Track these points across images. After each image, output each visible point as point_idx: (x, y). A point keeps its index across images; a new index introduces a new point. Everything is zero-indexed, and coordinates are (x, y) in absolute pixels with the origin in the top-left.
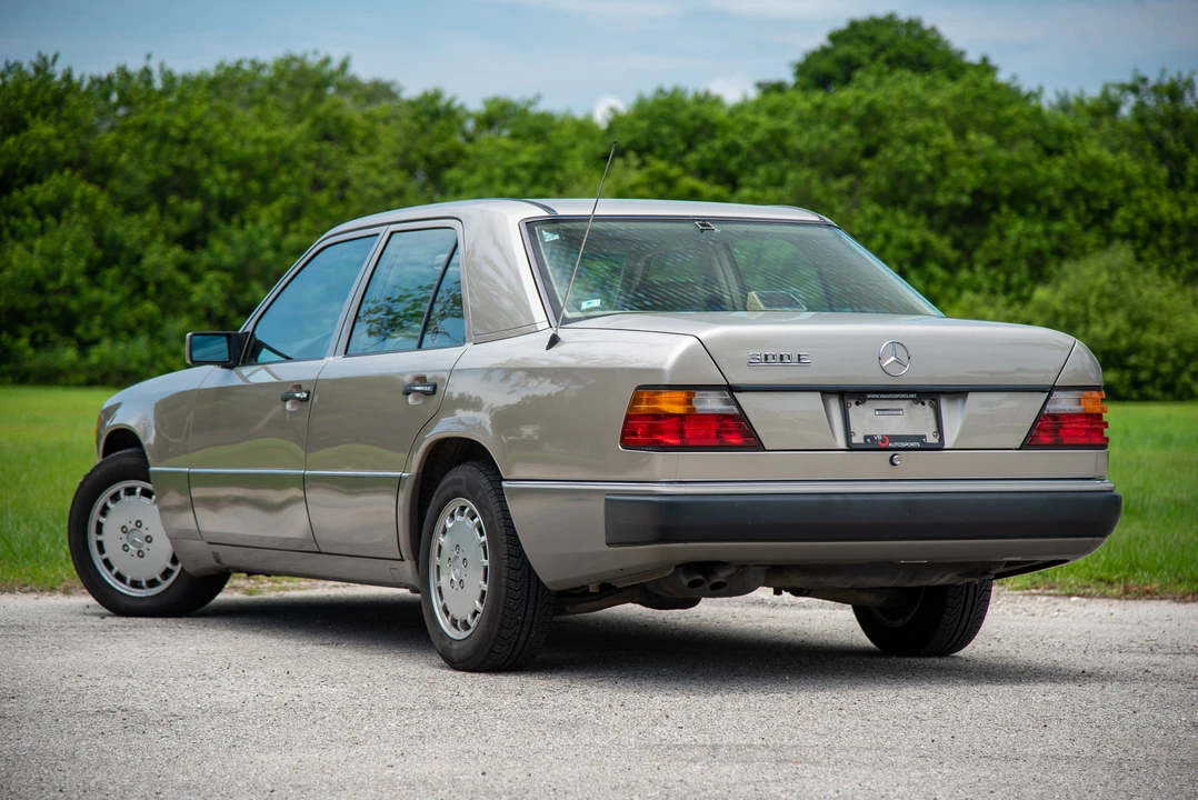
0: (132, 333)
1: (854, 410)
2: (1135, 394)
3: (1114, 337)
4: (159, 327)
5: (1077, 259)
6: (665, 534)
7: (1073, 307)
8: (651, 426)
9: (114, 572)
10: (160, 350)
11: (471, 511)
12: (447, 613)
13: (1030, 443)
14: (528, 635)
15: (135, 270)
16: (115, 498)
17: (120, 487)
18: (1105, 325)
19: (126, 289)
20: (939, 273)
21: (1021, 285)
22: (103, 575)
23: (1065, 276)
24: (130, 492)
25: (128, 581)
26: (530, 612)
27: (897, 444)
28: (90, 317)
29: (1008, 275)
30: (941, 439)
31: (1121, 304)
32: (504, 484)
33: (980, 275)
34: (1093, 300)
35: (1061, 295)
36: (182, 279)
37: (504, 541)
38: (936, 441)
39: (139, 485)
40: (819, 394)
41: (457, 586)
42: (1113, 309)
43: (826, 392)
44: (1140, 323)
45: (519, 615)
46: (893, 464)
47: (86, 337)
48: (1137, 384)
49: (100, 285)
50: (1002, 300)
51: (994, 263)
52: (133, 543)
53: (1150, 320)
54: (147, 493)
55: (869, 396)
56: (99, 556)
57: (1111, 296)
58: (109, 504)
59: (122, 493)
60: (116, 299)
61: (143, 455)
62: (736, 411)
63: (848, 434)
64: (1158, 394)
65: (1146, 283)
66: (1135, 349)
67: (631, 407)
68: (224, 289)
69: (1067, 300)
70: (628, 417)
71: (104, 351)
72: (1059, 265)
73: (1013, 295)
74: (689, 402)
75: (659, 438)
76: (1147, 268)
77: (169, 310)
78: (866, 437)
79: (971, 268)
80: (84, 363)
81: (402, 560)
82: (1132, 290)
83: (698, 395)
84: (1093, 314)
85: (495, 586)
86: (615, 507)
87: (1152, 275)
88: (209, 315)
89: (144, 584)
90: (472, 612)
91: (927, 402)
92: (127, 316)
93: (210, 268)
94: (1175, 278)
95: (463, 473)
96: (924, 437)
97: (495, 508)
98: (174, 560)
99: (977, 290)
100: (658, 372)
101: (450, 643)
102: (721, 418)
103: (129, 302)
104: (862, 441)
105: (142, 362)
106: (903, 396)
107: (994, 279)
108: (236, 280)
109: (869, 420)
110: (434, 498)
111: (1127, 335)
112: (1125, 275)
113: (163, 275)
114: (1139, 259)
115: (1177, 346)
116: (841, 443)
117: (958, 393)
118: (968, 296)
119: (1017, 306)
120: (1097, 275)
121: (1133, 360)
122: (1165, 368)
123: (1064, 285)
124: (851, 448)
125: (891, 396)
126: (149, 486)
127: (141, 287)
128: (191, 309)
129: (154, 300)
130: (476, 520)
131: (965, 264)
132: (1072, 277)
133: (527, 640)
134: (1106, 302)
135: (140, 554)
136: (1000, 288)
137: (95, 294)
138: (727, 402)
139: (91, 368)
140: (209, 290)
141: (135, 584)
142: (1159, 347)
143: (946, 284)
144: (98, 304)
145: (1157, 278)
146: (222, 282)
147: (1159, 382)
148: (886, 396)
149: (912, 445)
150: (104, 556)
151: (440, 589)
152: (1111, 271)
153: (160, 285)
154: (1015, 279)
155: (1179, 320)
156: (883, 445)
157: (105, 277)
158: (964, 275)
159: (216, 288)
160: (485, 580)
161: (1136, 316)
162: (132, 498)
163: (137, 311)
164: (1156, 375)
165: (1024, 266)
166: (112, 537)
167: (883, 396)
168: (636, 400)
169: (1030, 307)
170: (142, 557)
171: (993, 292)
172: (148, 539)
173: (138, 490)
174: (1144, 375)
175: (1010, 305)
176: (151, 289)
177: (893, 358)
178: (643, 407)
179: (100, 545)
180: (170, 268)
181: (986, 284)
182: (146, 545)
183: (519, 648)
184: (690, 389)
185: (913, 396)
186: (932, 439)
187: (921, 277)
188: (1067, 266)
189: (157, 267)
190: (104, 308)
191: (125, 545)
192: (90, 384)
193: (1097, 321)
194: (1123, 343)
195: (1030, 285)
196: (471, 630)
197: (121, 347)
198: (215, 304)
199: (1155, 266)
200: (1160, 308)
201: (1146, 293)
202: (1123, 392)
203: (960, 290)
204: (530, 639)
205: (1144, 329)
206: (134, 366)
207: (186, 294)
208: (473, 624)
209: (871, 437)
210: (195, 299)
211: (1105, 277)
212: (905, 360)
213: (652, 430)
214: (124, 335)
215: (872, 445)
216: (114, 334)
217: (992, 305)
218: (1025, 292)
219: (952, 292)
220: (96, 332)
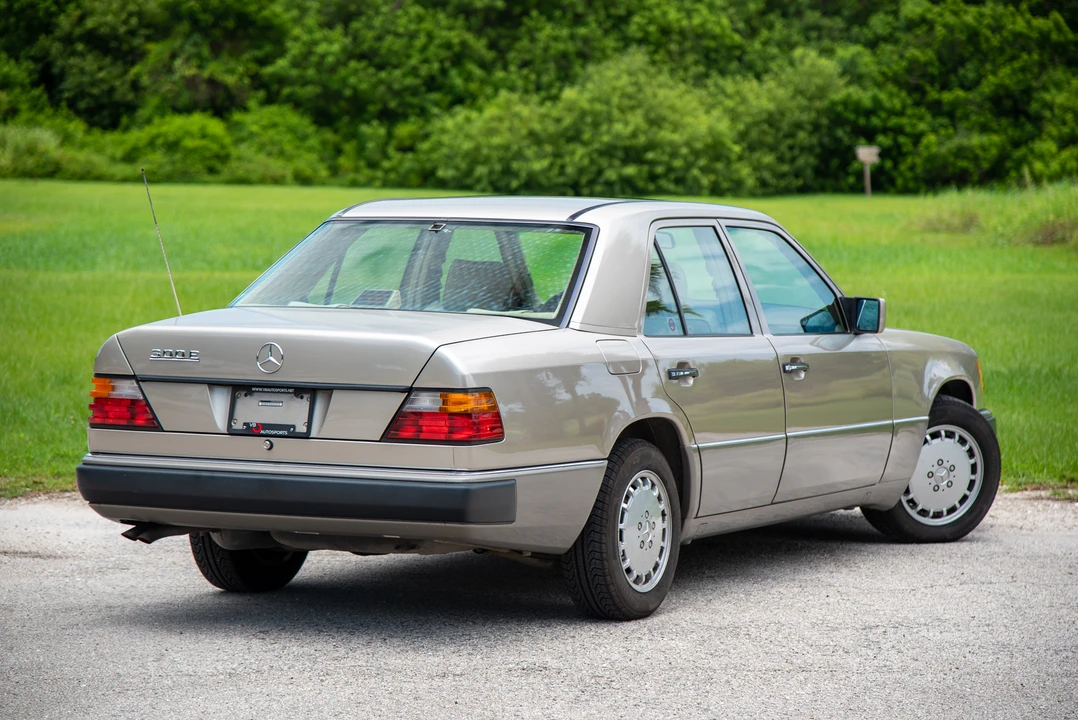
2: (651, 187)
3: (634, 135)
5: (599, 61)
7: (598, 107)
20: (478, 72)
21: (550, 86)
23: (588, 78)
29: (539, 75)
31: (639, 105)
33: (515, 75)
34: (615, 100)
35: (587, 95)
42: (632, 108)
44: (655, 122)
48: (653, 177)
50: (534, 98)
51: (525, 64)
53: (664, 119)
57: (630, 97)
64: (672, 187)
65: (660, 86)
66: (652, 146)
69: (592, 100)
72: (583, 67)
73: (543, 94)
76: (660, 72)
79: (505, 68)
82: (648, 91)
84: (616, 113)
87: (664, 78)
94: (684, 80)
99: (512, 89)
107: (527, 79)
111: (645, 132)
112: (642, 78)
114: (653, 63)
115: (688, 144)
118: (504, 94)
119: (548, 104)
120: (618, 78)
121: (650, 155)
122: (678, 163)
123: (590, 86)
131: (500, 64)
132: (596, 77)
134: (626, 102)
136: (532, 87)
142: (672, 144)
143: (483, 82)
145: (669, 80)
147: (672, 176)
152: (630, 74)
154: (545, 79)
155: (689, 120)
158: (499, 74)
161: (652, 115)
164: (670, 169)
165: (552, 66)
169: (560, 105)
171: (526, 91)
174: (660, 170)
175: (541, 103)
181: (520, 83)
187: (460, 75)
188: (591, 68)
193: (618, 121)
194: (642, 140)
195: (558, 84)
199: (666, 68)
200: (672, 108)
201: (661, 94)
202: (641, 184)
203: (496, 90)
205: (660, 127)
211: (625, 79)
217: (526, 103)
218: (554, 91)
219: (489, 90)
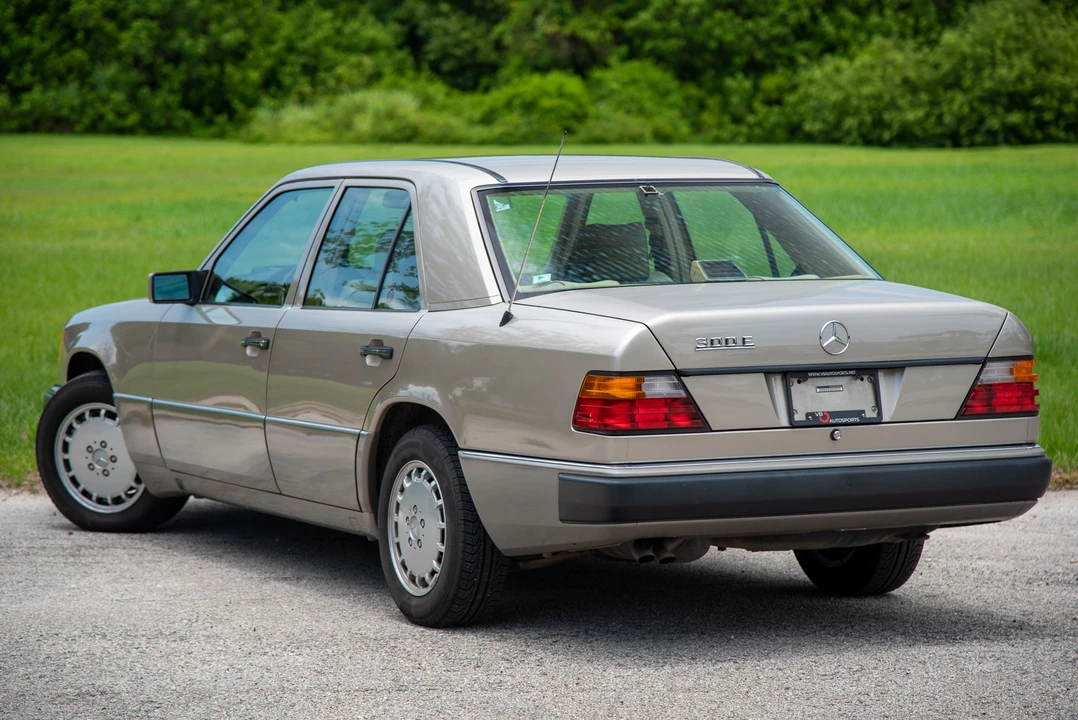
0: (62, 80)
1: (797, 389)
3: (1020, 79)
4: (89, 74)
6: (617, 515)
7: (980, 50)
8: (603, 410)
9: (81, 489)
10: (90, 97)
11: (428, 473)
12: (405, 568)
13: (963, 414)
14: (484, 596)
15: (63, 17)
16: (80, 419)
17: (85, 408)
18: (1011, 67)
19: (54, 37)
20: (851, 17)
21: (930, 29)
22: (70, 491)
23: (972, 20)
24: (95, 413)
25: (94, 498)
26: (486, 574)
27: (837, 420)
28: (21, 64)
29: (917, 19)
30: (880, 414)
31: (1027, 47)
32: (460, 452)
33: (890, 19)
34: (999, 42)
35: (968, 38)
36: (110, 26)
37: (461, 507)
38: (874, 415)
39: (104, 408)
40: (763, 375)
41: (415, 544)
42: (1019, 51)
43: (769, 372)
44: (1044, 64)
45: (475, 577)
46: (833, 439)
47: (18, 84)
48: (1041, 124)
49: (29, 32)
50: (910, 44)
51: (903, 7)
52: (98, 462)
53: (1055, 61)
54: (111, 415)
55: (810, 374)
56: (66, 473)
57: (1016, 38)
58: (75, 425)
59: (87, 415)
60: (46, 45)
61: (105, 378)
62: (684, 395)
63: (790, 411)
64: (1062, 134)
65: (1051, 25)
66: (1040, 90)
67: (582, 391)
68: (151, 36)
69: (974, 44)
70: (580, 401)
71: (34, 98)
72: (967, 9)
73: (921, 39)
74: (639, 387)
75: (610, 421)
76: (1053, 8)
77: (98, 57)
78: (807, 415)
79: (881, 13)
80: (17, 110)
81: (361, 511)
82: (1038, 31)
83: (648, 380)
84: (1000, 56)
85: (452, 548)
86: (569, 485)
87: (1057, 17)
88: (137, 61)
89: (109, 501)
90: (430, 571)
91: (865, 378)
92: (56, 63)
93: (137, 16)
95: (418, 436)
96: (863, 412)
97: (452, 474)
98: (138, 480)
99: (887, 34)
100: (609, 359)
101: (409, 599)
102: (669, 402)
103: (59, 49)
104: (804, 419)
105: (72, 109)
106: (843, 373)
107: (904, 23)
108: (162, 27)
109: (810, 398)
110: (392, 458)
111: (1032, 77)
112: (1031, 17)
113: (91, 23)
116: (785, 422)
117: (896, 368)
118: (878, 40)
119: (926, 49)
120: (1004, 17)
121: (1038, 101)
122: (1069, 109)
123: (972, 28)
124: (793, 425)
125: (831, 373)
126: (112, 409)
127: (70, 34)
128: (119, 57)
129: (83, 45)
130: (433, 483)
131: (875, 9)
132: (979, 19)
133: (482, 599)
134: (1012, 44)
135: (106, 473)
136: (909, 32)
137: (25, 41)
138: (675, 386)
139: (23, 115)
140: (136, 37)
141: (101, 501)
142: (1063, 88)
143: (856, 28)
144: (28, 51)
145: (1062, 19)
146: (149, 30)
147: (1062, 123)
148: (827, 374)
149: (852, 420)
150: (71, 474)
151: (398, 545)
152: (1018, 13)
153: (88, 32)
154: (924, 22)
156: (825, 422)
157: (34, 24)
158: (874, 19)
159: (143, 35)
160: (442, 542)
161: (1041, 58)
162: (97, 419)
163: (67, 57)
164: (1060, 115)
165: (932, 9)
166: (78, 456)
167: (823, 374)
168: (587, 384)
169: (939, 50)
170: (107, 475)
171: (902, 36)
172: (113, 459)
173: (103, 412)
174: (1048, 116)
175: (918, 48)
176: (80, 36)
177: (833, 338)
178: (595, 391)
179: (67, 463)
180: (97, 15)
181: (895, 28)
182: (111, 465)
183: (474, 608)
184: (639, 375)
185: (852, 372)
186: (871, 414)
187: (832, 22)
188: (974, 9)
189: (85, 15)
190: (35, 54)
191: (90, 464)
192: (23, 130)
193: (1004, 64)
194: (1029, 84)
195: (939, 28)
196: (429, 589)
197: (51, 93)
198: (143, 51)
199: (1061, 7)
200: (1065, 49)
201: (1051, 33)
202: (1027, 132)
203: (870, 34)
204: (486, 598)
205: (1049, 69)
206: (65, 112)
207: (115, 42)
208: (431, 583)
209: (813, 414)
210: (123, 46)
211: (1011, 18)
212: (844, 337)
213: (603, 414)
214: (54, 82)
215: (813, 422)
216: (45, 81)
217: (901, 49)
218: (933, 36)
219: (862, 37)
220: (27, 79)
